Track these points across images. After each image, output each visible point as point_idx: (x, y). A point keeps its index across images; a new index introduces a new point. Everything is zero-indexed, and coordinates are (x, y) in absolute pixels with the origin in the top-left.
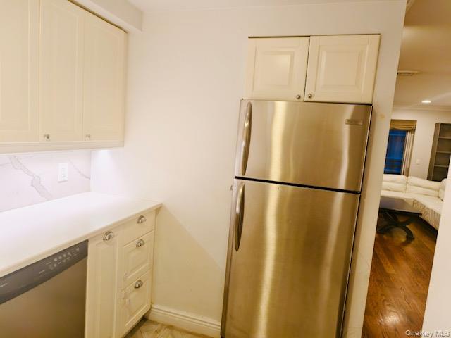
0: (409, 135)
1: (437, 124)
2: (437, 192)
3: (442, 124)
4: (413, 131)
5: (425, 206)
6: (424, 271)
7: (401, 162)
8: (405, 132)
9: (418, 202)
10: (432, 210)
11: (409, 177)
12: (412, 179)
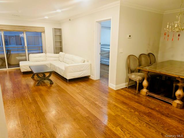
0: (43, 34)
1: (53, 29)
2: (58, 58)
3: (55, 29)
4: (44, 32)
5: (55, 66)
6: (60, 101)
7: (42, 47)
8: (41, 33)
9: (52, 64)
10: (58, 67)
11: (46, 54)
12: (48, 54)
